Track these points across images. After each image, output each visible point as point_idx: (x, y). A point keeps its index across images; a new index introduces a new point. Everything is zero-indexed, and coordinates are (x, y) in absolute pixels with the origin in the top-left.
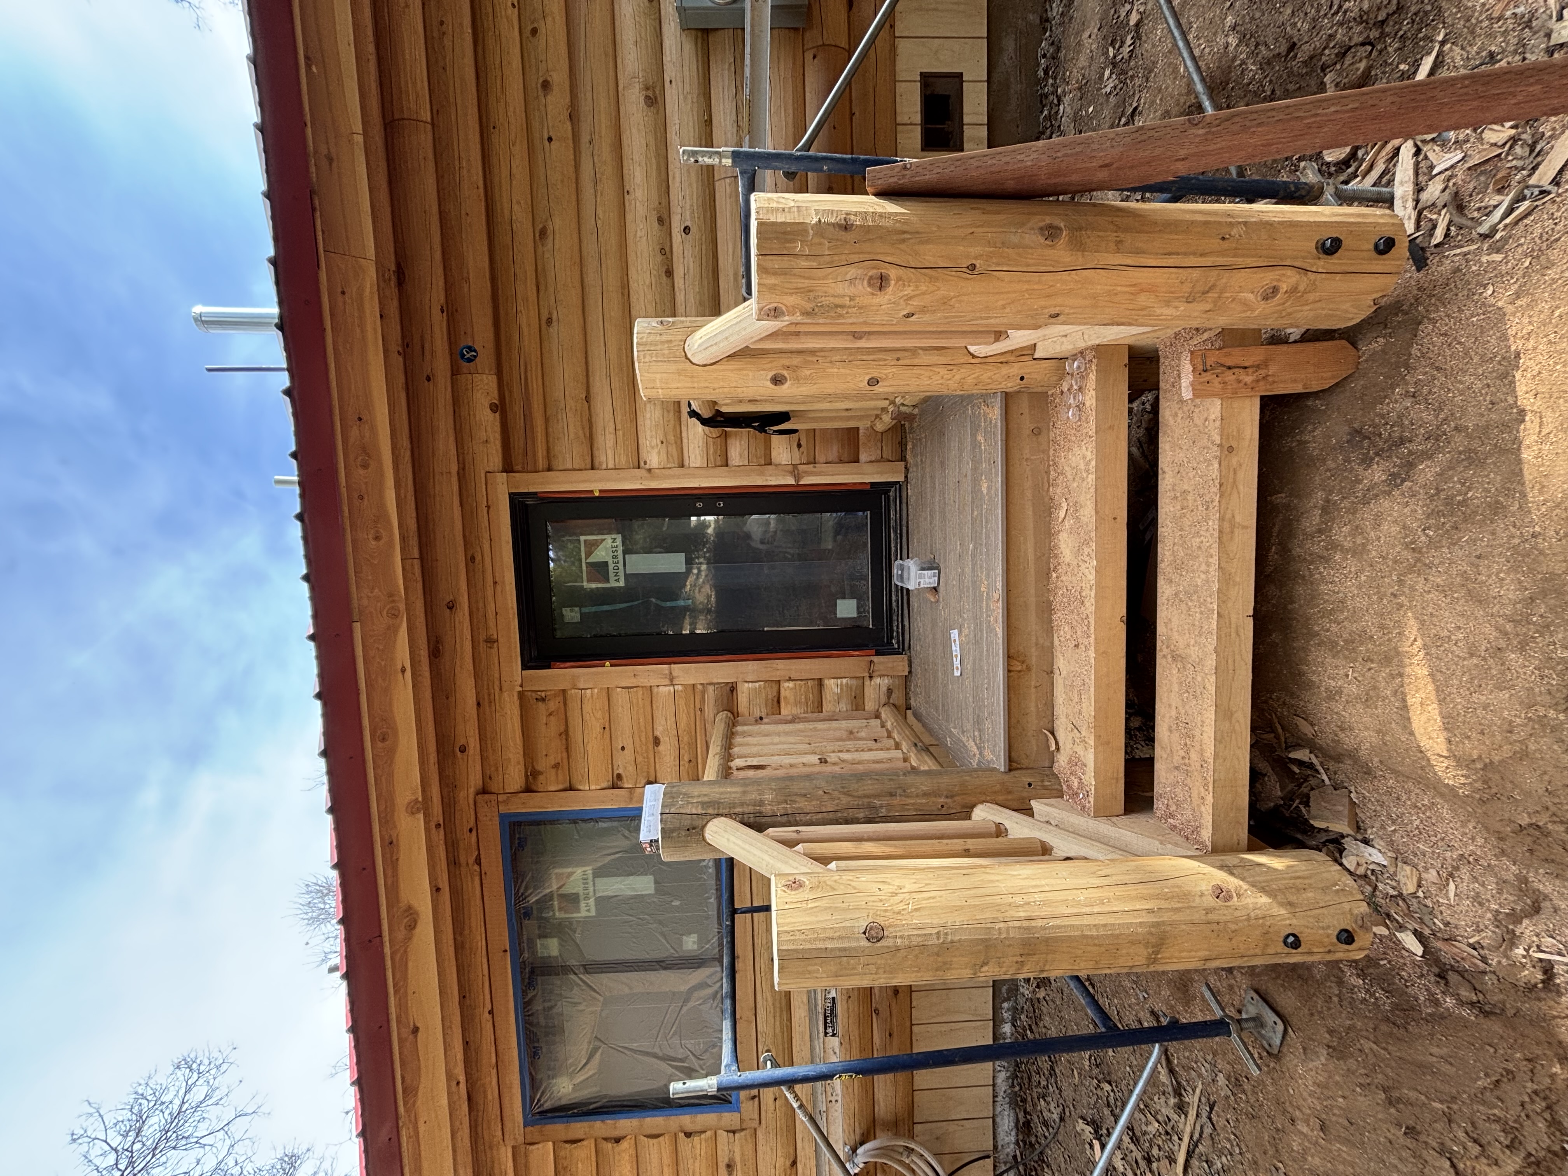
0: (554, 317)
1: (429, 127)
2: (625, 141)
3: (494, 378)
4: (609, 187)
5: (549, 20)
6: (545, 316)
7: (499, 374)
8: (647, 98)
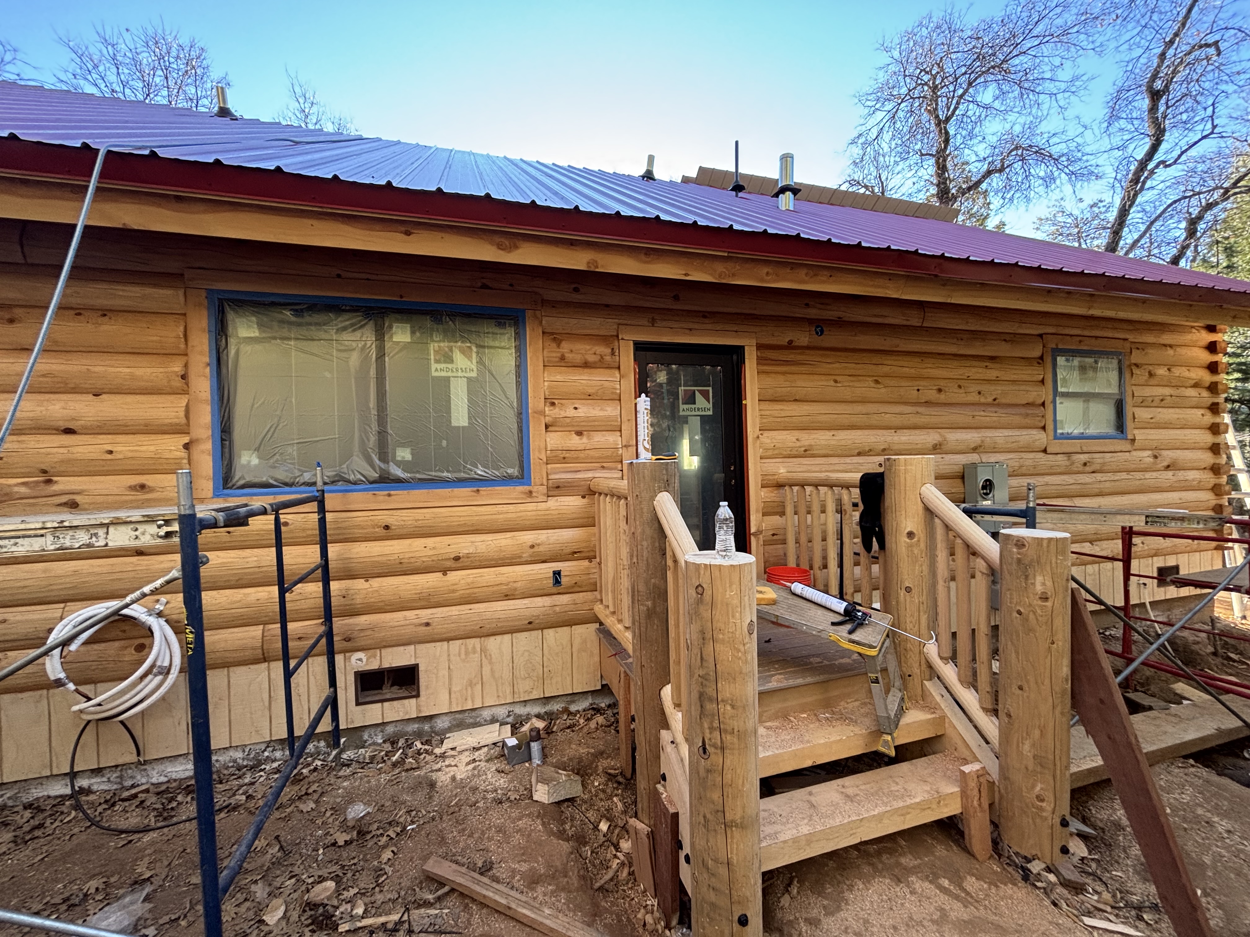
0: (839, 385)
1: (920, 324)
2: (917, 432)
3: (805, 344)
4: (897, 420)
5: (964, 395)
6: (838, 378)
7: (808, 348)
8: (936, 445)
